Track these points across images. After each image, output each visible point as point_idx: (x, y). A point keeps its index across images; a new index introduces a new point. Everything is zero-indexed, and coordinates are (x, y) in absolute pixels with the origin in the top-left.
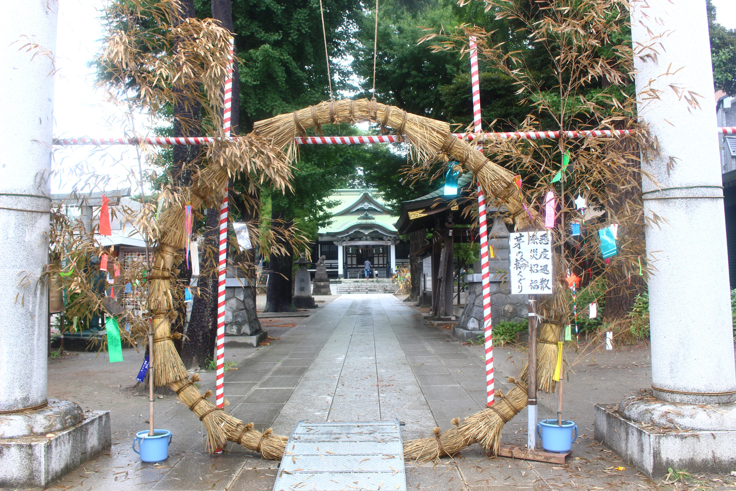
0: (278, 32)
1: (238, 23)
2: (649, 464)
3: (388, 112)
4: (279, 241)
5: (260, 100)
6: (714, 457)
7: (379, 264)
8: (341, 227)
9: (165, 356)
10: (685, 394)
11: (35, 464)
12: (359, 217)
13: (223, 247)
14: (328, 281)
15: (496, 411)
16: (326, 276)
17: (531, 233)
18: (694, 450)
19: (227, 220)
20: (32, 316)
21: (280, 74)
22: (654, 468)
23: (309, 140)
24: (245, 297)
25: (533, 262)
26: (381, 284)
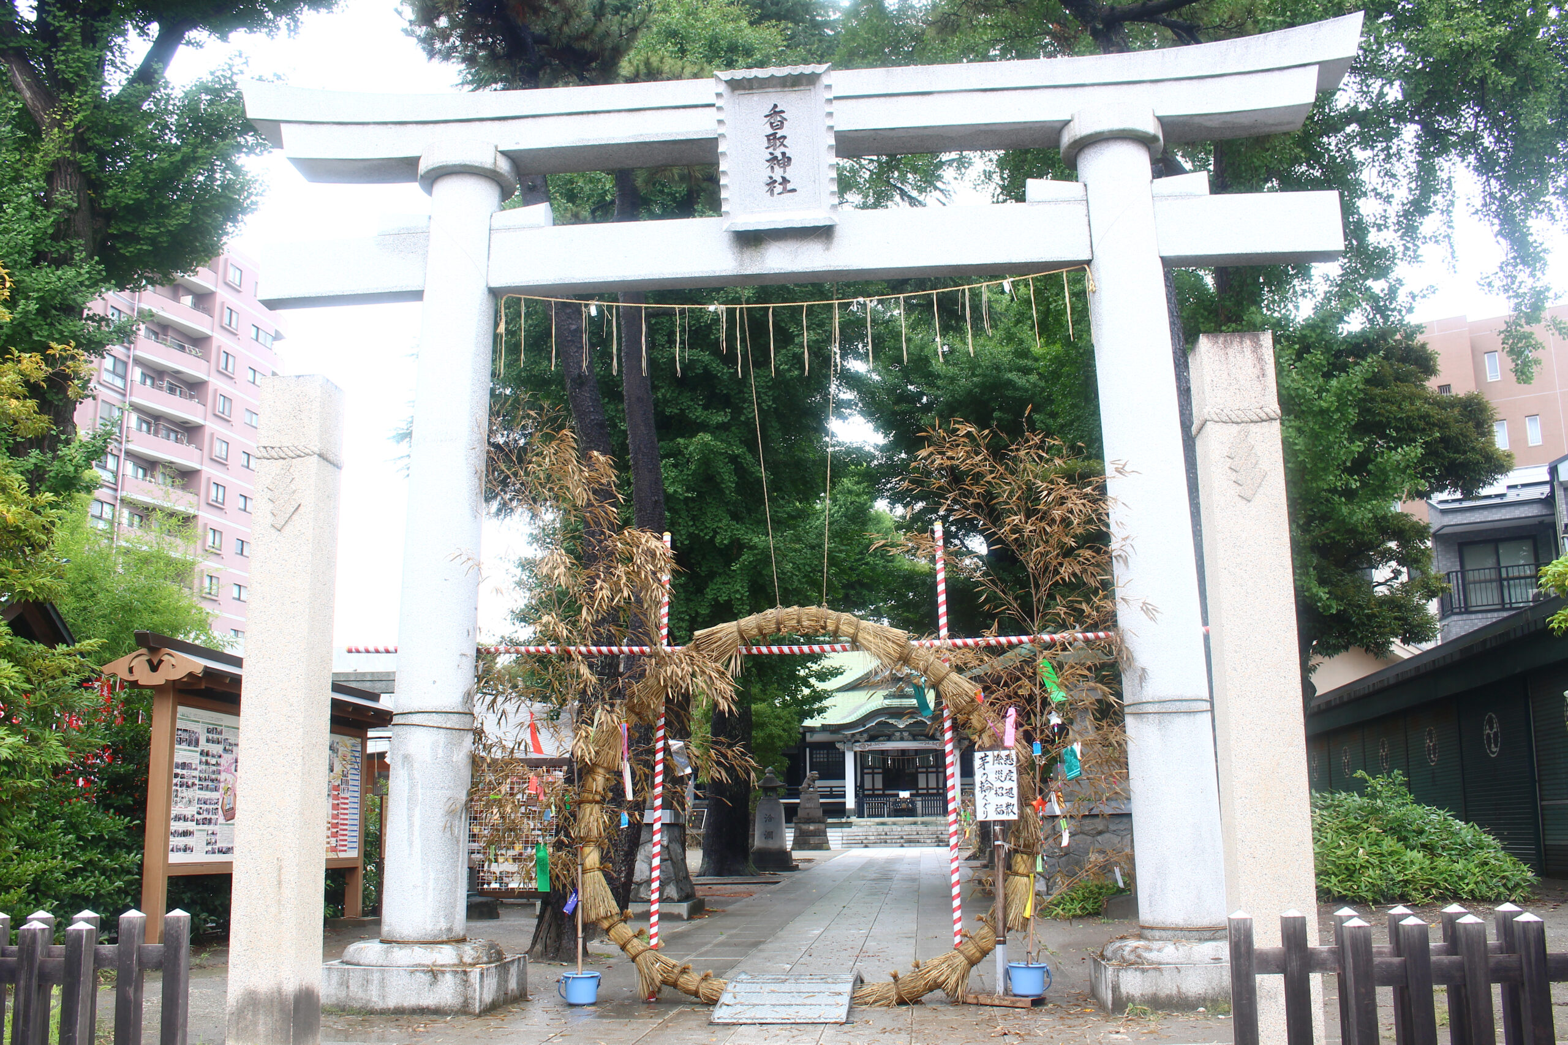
0: (724, 409)
1: (659, 395)
2: (1108, 996)
3: (838, 620)
4: (719, 763)
5: (694, 518)
6: (1179, 992)
7: (927, 788)
8: (845, 718)
9: (594, 888)
10: (1164, 929)
11: (470, 992)
12: (886, 692)
13: (659, 768)
14: (824, 822)
15: (961, 952)
16: (820, 813)
17: (996, 753)
18: (1157, 985)
19: (665, 737)
20: (458, 842)
21: (728, 479)
22: (1113, 1004)
23: (754, 651)
24: (670, 841)
25: (998, 784)
26: (932, 828)
